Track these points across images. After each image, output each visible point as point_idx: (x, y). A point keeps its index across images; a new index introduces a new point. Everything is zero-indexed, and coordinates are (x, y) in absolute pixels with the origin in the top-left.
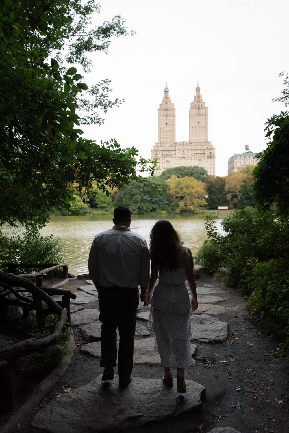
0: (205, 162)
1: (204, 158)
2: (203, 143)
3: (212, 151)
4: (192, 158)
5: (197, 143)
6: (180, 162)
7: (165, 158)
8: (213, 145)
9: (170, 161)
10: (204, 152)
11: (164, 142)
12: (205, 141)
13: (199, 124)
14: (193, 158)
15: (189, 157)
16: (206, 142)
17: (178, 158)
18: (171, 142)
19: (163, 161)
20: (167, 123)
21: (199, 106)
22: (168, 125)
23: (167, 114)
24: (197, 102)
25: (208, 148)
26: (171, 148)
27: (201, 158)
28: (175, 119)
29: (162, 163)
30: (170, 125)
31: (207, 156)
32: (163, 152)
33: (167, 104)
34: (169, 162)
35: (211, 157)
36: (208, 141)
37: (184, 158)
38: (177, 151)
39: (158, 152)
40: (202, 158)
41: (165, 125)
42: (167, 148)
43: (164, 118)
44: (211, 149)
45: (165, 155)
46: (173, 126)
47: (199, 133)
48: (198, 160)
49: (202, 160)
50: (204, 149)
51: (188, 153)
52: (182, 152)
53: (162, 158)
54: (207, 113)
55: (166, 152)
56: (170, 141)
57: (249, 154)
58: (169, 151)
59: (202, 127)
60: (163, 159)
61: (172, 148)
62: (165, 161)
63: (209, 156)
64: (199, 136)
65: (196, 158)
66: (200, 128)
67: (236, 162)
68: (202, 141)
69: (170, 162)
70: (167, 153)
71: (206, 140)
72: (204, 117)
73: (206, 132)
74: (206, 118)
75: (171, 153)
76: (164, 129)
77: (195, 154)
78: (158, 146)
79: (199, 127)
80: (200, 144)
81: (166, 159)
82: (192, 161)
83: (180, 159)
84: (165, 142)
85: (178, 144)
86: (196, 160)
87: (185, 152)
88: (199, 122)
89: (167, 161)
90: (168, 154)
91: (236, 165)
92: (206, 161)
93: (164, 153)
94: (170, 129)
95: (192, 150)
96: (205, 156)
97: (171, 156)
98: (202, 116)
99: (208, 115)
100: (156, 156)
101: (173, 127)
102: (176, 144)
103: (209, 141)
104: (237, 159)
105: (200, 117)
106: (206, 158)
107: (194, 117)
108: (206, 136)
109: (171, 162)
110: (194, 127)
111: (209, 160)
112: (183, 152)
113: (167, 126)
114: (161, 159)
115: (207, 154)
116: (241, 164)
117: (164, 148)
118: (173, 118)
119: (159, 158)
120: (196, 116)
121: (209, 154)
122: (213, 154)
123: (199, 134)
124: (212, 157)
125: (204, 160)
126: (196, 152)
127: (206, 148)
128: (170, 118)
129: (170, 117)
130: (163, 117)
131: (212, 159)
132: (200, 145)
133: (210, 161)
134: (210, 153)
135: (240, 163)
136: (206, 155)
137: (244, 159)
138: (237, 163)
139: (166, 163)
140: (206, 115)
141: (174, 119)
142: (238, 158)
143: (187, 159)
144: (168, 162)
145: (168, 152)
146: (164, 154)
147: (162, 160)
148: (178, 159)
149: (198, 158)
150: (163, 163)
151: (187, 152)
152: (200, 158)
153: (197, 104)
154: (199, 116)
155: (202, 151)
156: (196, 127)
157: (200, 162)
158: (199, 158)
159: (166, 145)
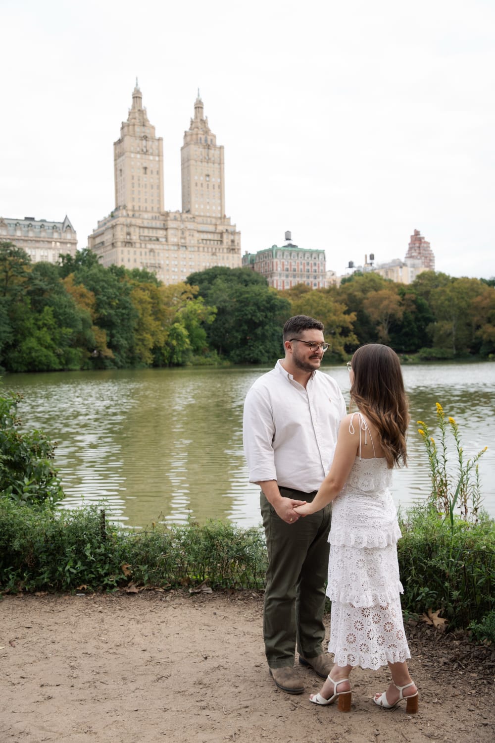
0: (223, 259)
1: (221, 251)
2: (216, 218)
3: (236, 238)
4: (198, 247)
5: (205, 219)
6: (176, 256)
7: (146, 244)
8: (235, 226)
9: (156, 251)
10: (219, 239)
11: (139, 207)
12: (219, 215)
13: (208, 179)
14: (201, 249)
15: (193, 247)
16: (221, 218)
17: (173, 245)
18: (155, 209)
19: (143, 251)
20: (145, 168)
21: (206, 140)
22: (148, 171)
23: (146, 147)
24: (202, 133)
25: (227, 230)
26: (156, 223)
27: (216, 249)
28: (162, 161)
29: (141, 254)
30: (152, 172)
31: (227, 247)
32: (142, 229)
33: (144, 125)
34: (154, 252)
35: (233, 249)
36: (225, 216)
37: (186, 246)
38: (170, 232)
39: (132, 230)
40: (218, 250)
41: (142, 171)
42: (148, 223)
43: (139, 156)
44: (234, 233)
45: (145, 236)
46: (157, 176)
47: (208, 198)
48: (210, 254)
49: (218, 254)
50: (220, 231)
51: (191, 238)
52: (180, 233)
53: (141, 244)
54: (223, 159)
55: (146, 231)
56: (152, 208)
57: (290, 249)
58: (152, 228)
59: (214, 185)
60: (143, 245)
61: (159, 224)
62: (147, 251)
63: (231, 247)
64: (208, 203)
65: (206, 249)
66: (210, 187)
67: (277, 262)
68: (214, 215)
69: (156, 254)
70: (149, 233)
71: (221, 213)
72: (216, 165)
73: (221, 197)
74: (220, 168)
75: (156, 233)
76: (139, 180)
77: (203, 240)
78: (128, 215)
79: (208, 185)
80: (211, 221)
81: (149, 246)
82: (199, 255)
83: (176, 248)
84: (141, 209)
85: (172, 216)
86: (206, 254)
87: (187, 233)
88: (208, 176)
89: (152, 250)
90: (151, 234)
91: (277, 270)
92: (225, 258)
93: (143, 232)
94: (152, 180)
95: (198, 232)
96: (223, 246)
97: (158, 240)
98: (214, 163)
99: (224, 163)
100: (128, 237)
101: (159, 179)
102: (167, 214)
103: (227, 216)
104: (278, 256)
105: (211, 165)
106: (225, 250)
107: (199, 163)
108: (222, 205)
109: (158, 253)
110: (199, 185)
111: (231, 255)
112: (183, 233)
113: (145, 173)
114: (138, 245)
115: (227, 242)
116: (285, 267)
117: (143, 222)
118: (157, 158)
119: (135, 243)
120: (202, 162)
121: (230, 243)
122: (238, 244)
123: (208, 200)
124: (236, 250)
125: (221, 255)
126: (206, 236)
127: (225, 231)
128: (151, 158)
129: (152, 154)
130: (138, 153)
131: (235, 253)
132: (211, 224)
133: (233, 257)
134: (233, 241)
135: (283, 265)
136: (225, 245)
137: (289, 258)
138: (279, 266)
139: (148, 253)
140: (221, 163)
141: (160, 162)
142: (280, 256)
143: (189, 249)
144: (152, 254)
145: (151, 230)
146: (142, 234)
147: (141, 247)
148: (172, 248)
149: (210, 250)
150: (143, 253)
151: (190, 235)
152: (214, 250)
153: (203, 137)
154: (208, 162)
155: (216, 235)
156: (202, 184)
157: (215, 257)
158: (212, 248)
159: (146, 216)
